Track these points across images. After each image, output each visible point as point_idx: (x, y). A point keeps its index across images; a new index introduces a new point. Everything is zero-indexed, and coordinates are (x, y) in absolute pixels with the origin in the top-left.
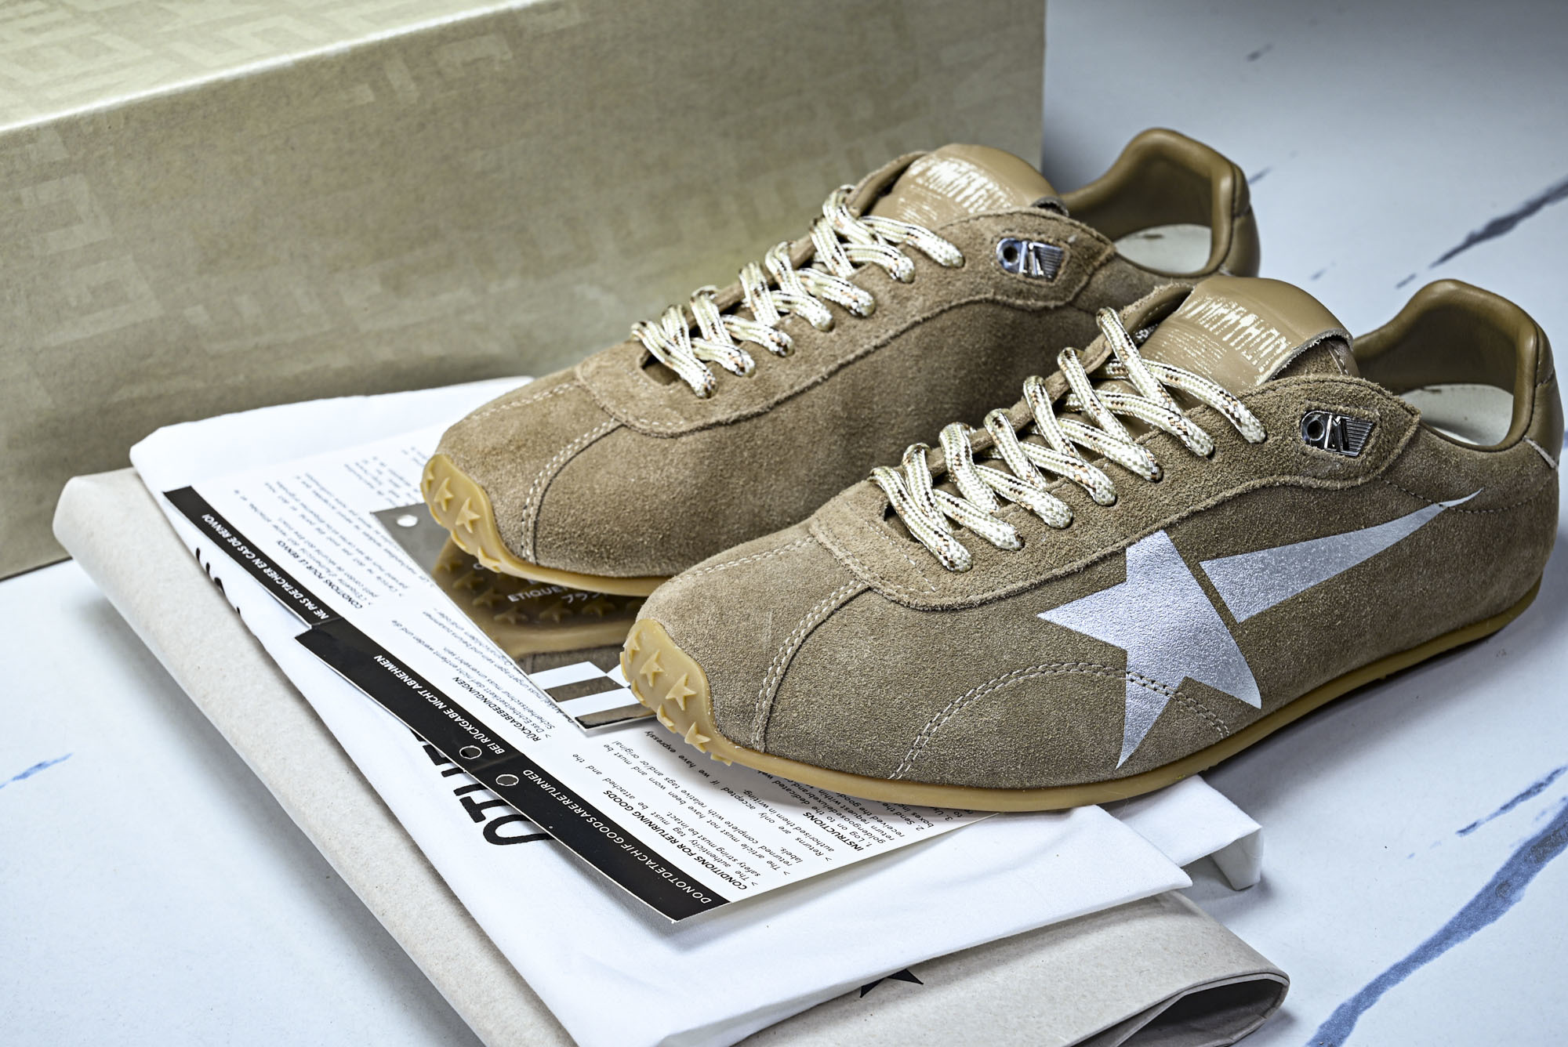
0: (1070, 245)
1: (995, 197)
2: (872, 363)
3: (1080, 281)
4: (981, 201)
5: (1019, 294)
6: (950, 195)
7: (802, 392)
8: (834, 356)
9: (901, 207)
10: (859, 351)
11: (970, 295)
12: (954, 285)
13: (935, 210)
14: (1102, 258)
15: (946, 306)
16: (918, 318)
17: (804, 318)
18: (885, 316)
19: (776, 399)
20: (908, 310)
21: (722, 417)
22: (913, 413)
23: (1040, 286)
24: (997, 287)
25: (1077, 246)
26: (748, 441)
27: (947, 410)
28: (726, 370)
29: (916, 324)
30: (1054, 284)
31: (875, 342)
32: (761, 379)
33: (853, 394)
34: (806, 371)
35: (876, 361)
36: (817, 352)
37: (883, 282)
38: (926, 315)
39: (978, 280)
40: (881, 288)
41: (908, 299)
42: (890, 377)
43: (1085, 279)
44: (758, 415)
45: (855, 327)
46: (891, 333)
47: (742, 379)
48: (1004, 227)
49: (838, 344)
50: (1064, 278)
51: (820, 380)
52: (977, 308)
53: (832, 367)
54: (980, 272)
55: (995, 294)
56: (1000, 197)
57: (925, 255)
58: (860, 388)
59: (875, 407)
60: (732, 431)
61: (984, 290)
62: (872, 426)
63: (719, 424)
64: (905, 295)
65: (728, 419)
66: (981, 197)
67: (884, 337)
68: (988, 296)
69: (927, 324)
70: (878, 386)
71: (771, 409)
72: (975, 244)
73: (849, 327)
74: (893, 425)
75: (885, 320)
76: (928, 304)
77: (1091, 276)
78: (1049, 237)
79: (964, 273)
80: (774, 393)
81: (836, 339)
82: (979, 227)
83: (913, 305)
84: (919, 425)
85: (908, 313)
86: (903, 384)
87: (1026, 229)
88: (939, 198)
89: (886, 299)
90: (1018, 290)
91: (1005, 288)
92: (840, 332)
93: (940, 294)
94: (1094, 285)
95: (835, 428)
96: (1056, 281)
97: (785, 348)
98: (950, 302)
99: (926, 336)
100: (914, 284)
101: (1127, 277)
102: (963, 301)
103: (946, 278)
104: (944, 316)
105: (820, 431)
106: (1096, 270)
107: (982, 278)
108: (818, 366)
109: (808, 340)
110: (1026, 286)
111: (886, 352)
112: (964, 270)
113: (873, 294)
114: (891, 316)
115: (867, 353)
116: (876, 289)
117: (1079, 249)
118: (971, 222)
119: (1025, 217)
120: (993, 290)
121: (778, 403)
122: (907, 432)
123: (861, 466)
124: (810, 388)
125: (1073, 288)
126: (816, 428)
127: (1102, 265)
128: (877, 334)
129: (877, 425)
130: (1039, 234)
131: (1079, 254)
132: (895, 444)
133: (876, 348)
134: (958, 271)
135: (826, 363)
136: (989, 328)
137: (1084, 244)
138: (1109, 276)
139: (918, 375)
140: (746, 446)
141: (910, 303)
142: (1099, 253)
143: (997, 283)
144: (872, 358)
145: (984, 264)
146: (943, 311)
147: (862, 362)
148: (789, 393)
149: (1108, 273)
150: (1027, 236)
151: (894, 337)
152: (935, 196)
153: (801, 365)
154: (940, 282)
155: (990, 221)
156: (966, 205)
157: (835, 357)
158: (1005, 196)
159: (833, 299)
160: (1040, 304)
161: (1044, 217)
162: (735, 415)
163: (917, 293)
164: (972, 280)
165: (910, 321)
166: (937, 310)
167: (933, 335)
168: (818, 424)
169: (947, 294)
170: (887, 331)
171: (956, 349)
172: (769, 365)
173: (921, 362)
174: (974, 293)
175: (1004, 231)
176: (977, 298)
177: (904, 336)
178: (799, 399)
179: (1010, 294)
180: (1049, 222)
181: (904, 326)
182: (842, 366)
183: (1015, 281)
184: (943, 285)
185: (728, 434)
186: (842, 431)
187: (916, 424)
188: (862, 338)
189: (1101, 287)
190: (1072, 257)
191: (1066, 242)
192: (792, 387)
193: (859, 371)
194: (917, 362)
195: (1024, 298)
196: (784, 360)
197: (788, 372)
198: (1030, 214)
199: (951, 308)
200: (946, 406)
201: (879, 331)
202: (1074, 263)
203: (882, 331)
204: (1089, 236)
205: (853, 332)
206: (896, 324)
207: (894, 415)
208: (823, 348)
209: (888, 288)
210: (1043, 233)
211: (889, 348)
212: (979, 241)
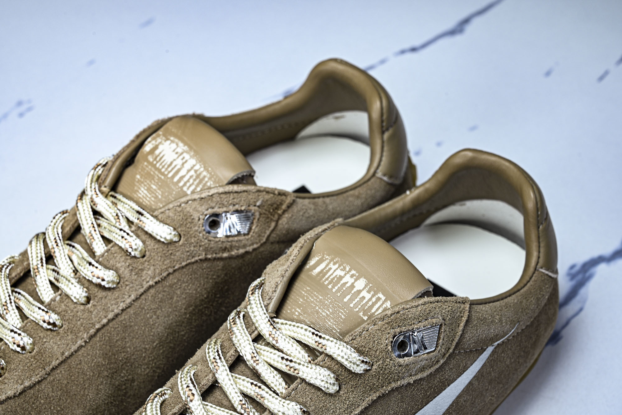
0: (259, 207)
1: (201, 176)
2: (122, 321)
3: (269, 227)
4: (191, 181)
5: (225, 250)
6: (170, 175)
7: (72, 355)
8: (92, 323)
9: (137, 184)
10: (111, 316)
11: (188, 259)
12: (175, 255)
13: (159, 189)
14: (284, 207)
15: (171, 270)
16: (151, 283)
17: (67, 296)
18: (127, 285)
19: (51, 367)
20: (143, 278)
21: (10, 393)
22: (158, 346)
23: (240, 241)
24: (206, 250)
25: (264, 206)
26: (33, 403)
27: (184, 335)
28: (12, 350)
29: (150, 287)
30: (250, 236)
31: (122, 305)
32: (39, 352)
33: (110, 346)
34: (72, 339)
35: (125, 319)
36: (79, 323)
37: (123, 259)
38: (157, 279)
39: (192, 248)
40: (122, 263)
41: (142, 270)
42: (137, 328)
43: (273, 224)
44: (39, 382)
45: (106, 297)
46: (133, 297)
47: (25, 355)
48: (207, 207)
49: (94, 313)
50: (256, 230)
51: (83, 344)
52: (195, 267)
53: (92, 331)
54: (193, 243)
55: (206, 255)
56: (205, 177)
57: (151, 236)
58: (115, 340)
59: (129, 349)
60: (19, 401)
61: (197, 255)
62: (129, 362)
63: (9, 398)
64: (140, 267)
65: (15, 394)
66: (191, 177)
67: (128, 301)
68: (200, 257)
69: (160, 285)
70: (129, 336)
71: (49, 374)
72: (187, 224)
73: (102, 298)
74: (145, 357)
75: (128, 288)
76: (157, 271)
77: (277, 222)
78: (242, 206)
79: (181, 246)
80: (50, 362)
81: (92, 309)
82: (188, 209)
83: (147, 273)
84: (163, 352)
85: (143, 280)
86: (147, 329)
87: (223, 204)
88: (163, 177)
89: (126, 273)
90: (223, 248)
91: (213, 249)
92: (95, 303)
93: (165, 263)
94: (280, 226)
95: (99, 374)
96: (251, 233)
97: (54, 325)
98: (174, 267)
99: (159, 293)
100: (145, 258)
101: (304, 213)
102: (184, 264)
103: (168, 251)
104: (171, 276)
105: (88, 379)
106: (280, 216)
107: (194, 247)
108: (80, 334)
109: (72, 314)
110: (229, 244)
111: (131, 311)
112: (181, 243)
113: (116, 271)
114: (131, 285)
115: (117, 315)
116: (119, 265)
117: (265, 207)
118: (183, 205)
119: (222, 196)
120: (204, 253)
121: (53, 369)
122: (155, 358)
123: (125, 389)
124: (76, 352)
125: (265, 233)
126: (85, 378)
127: (284, 212)
128: (123, 300)
129: (132, 360)
130: (234, 205)
131: (266, 210)
132: (148, 368)
133: (123, 310)
134: (177, 244)
135: (86, 330)
136: (205, 276)
137: (269, 203)
138: (291, 218)
139: (158, 321)
140: (32, 407)
141: (145, 272)
142: (281, 204)
143: (206, 248)
144: (121, 318)
145: (195, 237)
146: (169, 275)
147: (114, 322)
148: (61, 359)
149: (290, 215)
150: (225, 209)
151: (137, 299)
152: (160, 176)
153: (68, 335)
154: (164, 254)
155: (195, 204)
156: (181, 184)
157: (94, 325)
158: (208, 176)
159: (87, 278)
160: (241, 251)
161: (236, 192)
162: (20, 388)
163: (148, 265)
164: (187, 249)
165: (146, 286)
166: (165, 274)
167: (164, 291)
168: (87, 375)
169: (171, 262)
170: (130, 296)
171: (184, 296)
172: (45, 340)
173: (159, 312)
174: (190, 258)
175: (207, 210)
176: (193, 260)
177: (143, 297)
178: (69, 361)
179: (217, 252)
180: (241, 194)
181: (142, 290)
182: (98, 330)
183: (220, 243)
184: (166, 256)
185: (17, 403)
186: (106, 373)
187: (161, 351)
188: (112, 305)
189: (286, 226)
190: (260, 214)
191: (255, 206)
192: (63, 354)
193: (113, 329)
194: (155, 313)
195: (228, 251)
196: (55, 334)
197: (59, 343)
198: (226, 193)
199: (174, 271)
200: (183, 333)
201: (123, 298)
202: (263, 217)
203: (126, 297)
204: (272, 195)
205: (103, 301)
206: (136, 290)
207: (144, 350)
208: (83, 319)
209: (127, 264)
210: (237, 204)
211: (133, 306)
212: (189, 220)
